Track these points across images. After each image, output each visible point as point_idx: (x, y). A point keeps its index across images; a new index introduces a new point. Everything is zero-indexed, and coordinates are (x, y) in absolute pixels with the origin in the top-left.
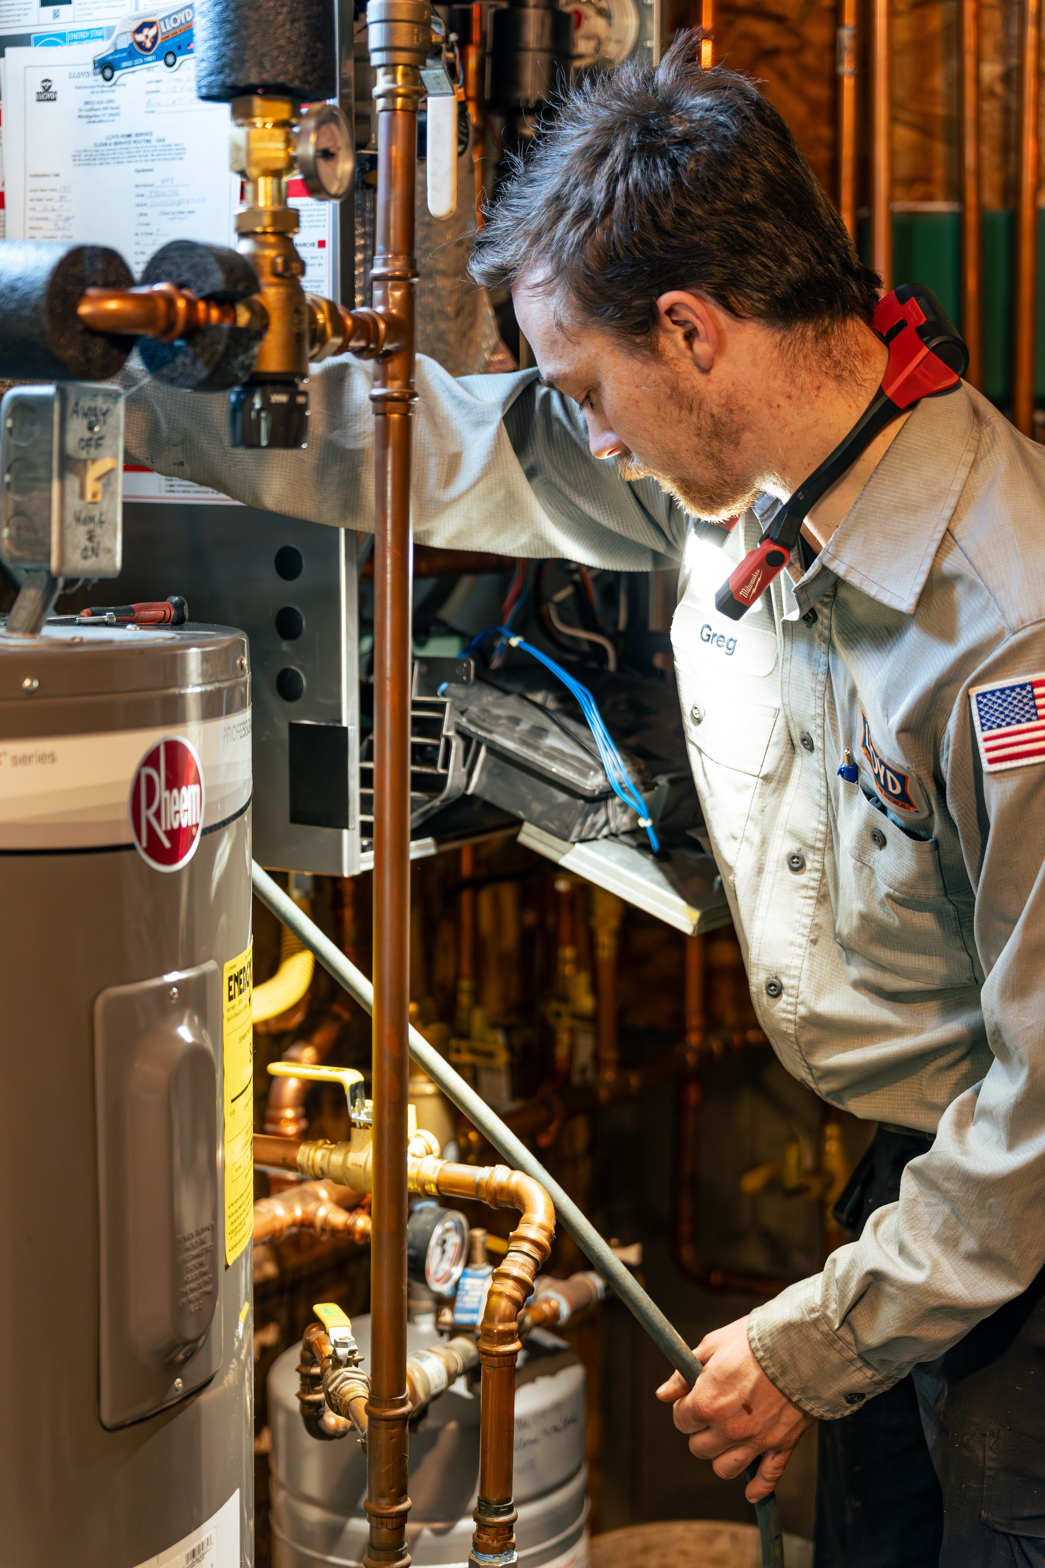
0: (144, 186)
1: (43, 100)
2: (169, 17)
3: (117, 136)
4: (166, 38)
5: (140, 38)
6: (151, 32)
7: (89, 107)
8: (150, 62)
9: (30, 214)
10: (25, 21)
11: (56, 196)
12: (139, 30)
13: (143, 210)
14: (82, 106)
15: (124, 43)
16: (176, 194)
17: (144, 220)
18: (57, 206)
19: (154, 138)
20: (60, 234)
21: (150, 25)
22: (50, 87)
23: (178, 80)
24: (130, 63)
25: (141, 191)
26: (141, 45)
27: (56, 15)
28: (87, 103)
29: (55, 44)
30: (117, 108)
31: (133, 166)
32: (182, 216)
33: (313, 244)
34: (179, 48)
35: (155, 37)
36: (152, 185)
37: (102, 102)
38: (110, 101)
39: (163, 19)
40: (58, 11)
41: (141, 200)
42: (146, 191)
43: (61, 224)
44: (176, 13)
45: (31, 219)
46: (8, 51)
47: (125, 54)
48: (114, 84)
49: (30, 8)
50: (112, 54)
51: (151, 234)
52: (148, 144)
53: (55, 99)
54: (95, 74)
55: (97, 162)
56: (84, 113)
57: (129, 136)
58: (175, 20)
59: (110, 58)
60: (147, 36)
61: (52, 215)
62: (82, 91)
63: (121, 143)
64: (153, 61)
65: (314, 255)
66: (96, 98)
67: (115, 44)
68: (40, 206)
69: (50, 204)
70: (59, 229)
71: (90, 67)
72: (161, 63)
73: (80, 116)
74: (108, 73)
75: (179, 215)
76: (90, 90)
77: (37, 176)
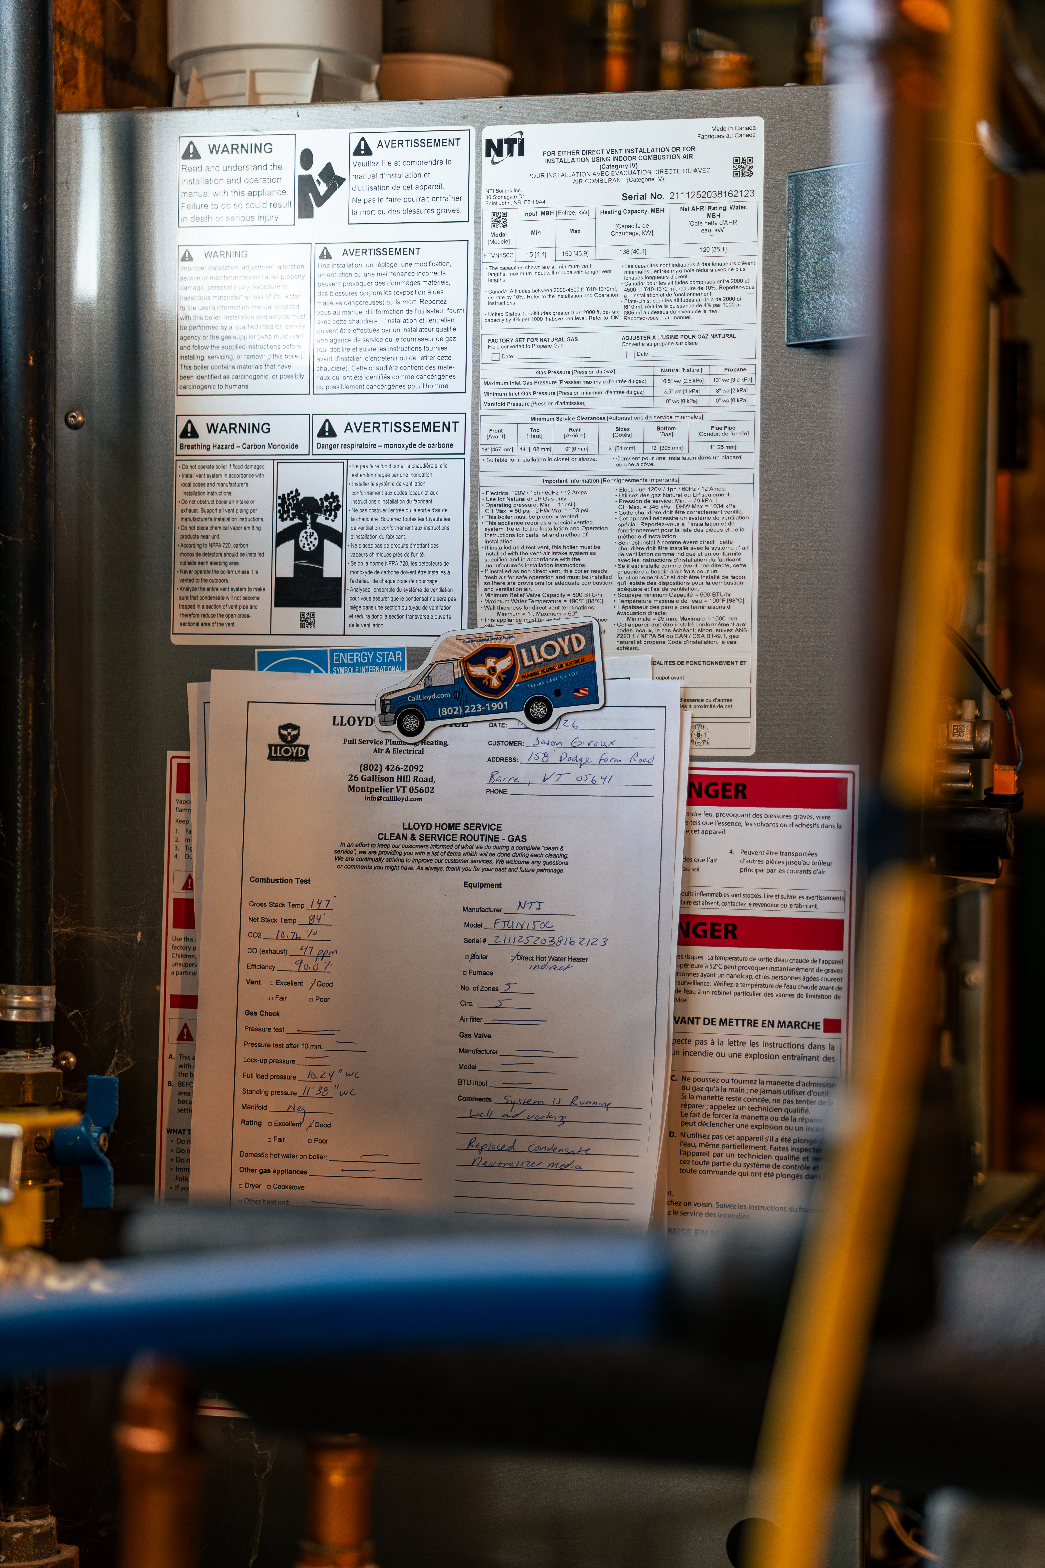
0: (482, 910)
1: (283, 758)
2: (538, 642)
3: (428, 826)
4: (531, 675)
5: (479, 671)
6: (504, 664)
7: (369, 774)
8: (497, 711)
9: (247, 942)
10: (241, 625)
11: (302, 916)
12: (478, 658)
13: (479, 949)
14: (356, 772)
15: (445, 676)
16: (546, 927)
17: (478, 965)
18: (303, 932)
19: (503, 834)
20: (307, 978)
21: (500, 652)
22: (296, 737)
23: (553, 744)
24: (457, 710)
25: (474, 918)
26: (478, 681)
27: (306, 621)
28: (366, 767)
29: (306, 668)
30: (431, 780)
31: (459, 877)
32: (559, 964)
33: (815, 1026)
34: (558, 693)
35: (510, 673)
36: (498, 910)
37: (398, 769)
38: (413, 768)
39: (527, 646)
40: (313, 614)
41: (472, 933)
42: (487, 919)
43: (310, 962)
44: (554, 637)
45: (252, 951)
46: (216, 674)
47: (448, 695)
48: (423, 741)
49: (256, 607)
50: (420, 692)
51: (495, 989)
52: (492, 844)
53: (306, 758)
54: (384, 723)
55: (385, 864)
56: (359, 784)
57: (451, 827)
58: (551, 649)
59: (417, 698)
60: (492, 670)
61: (294, 947)
62: (358, 747)
63: (434, 837)
64: (504, 711)
65: (816, 1042)
66: (384, 760)
67: (427, 676)
68: (268, 930)
69: (288, 929)
70: (306, 970)
71: (375, 712)
72: (521, 715)
73: (351, 788)
74: (411, 722)
75: (552, 963)
76: (374, 746)
77: (268, 880)
